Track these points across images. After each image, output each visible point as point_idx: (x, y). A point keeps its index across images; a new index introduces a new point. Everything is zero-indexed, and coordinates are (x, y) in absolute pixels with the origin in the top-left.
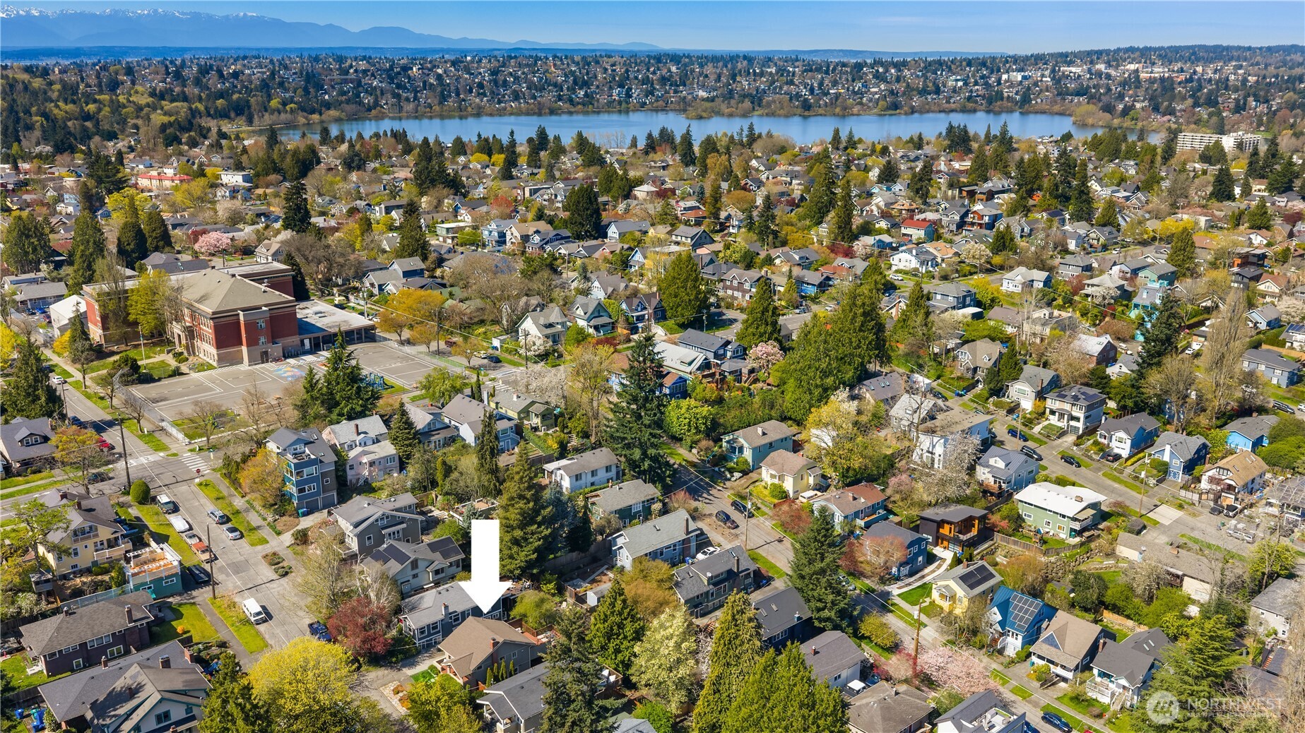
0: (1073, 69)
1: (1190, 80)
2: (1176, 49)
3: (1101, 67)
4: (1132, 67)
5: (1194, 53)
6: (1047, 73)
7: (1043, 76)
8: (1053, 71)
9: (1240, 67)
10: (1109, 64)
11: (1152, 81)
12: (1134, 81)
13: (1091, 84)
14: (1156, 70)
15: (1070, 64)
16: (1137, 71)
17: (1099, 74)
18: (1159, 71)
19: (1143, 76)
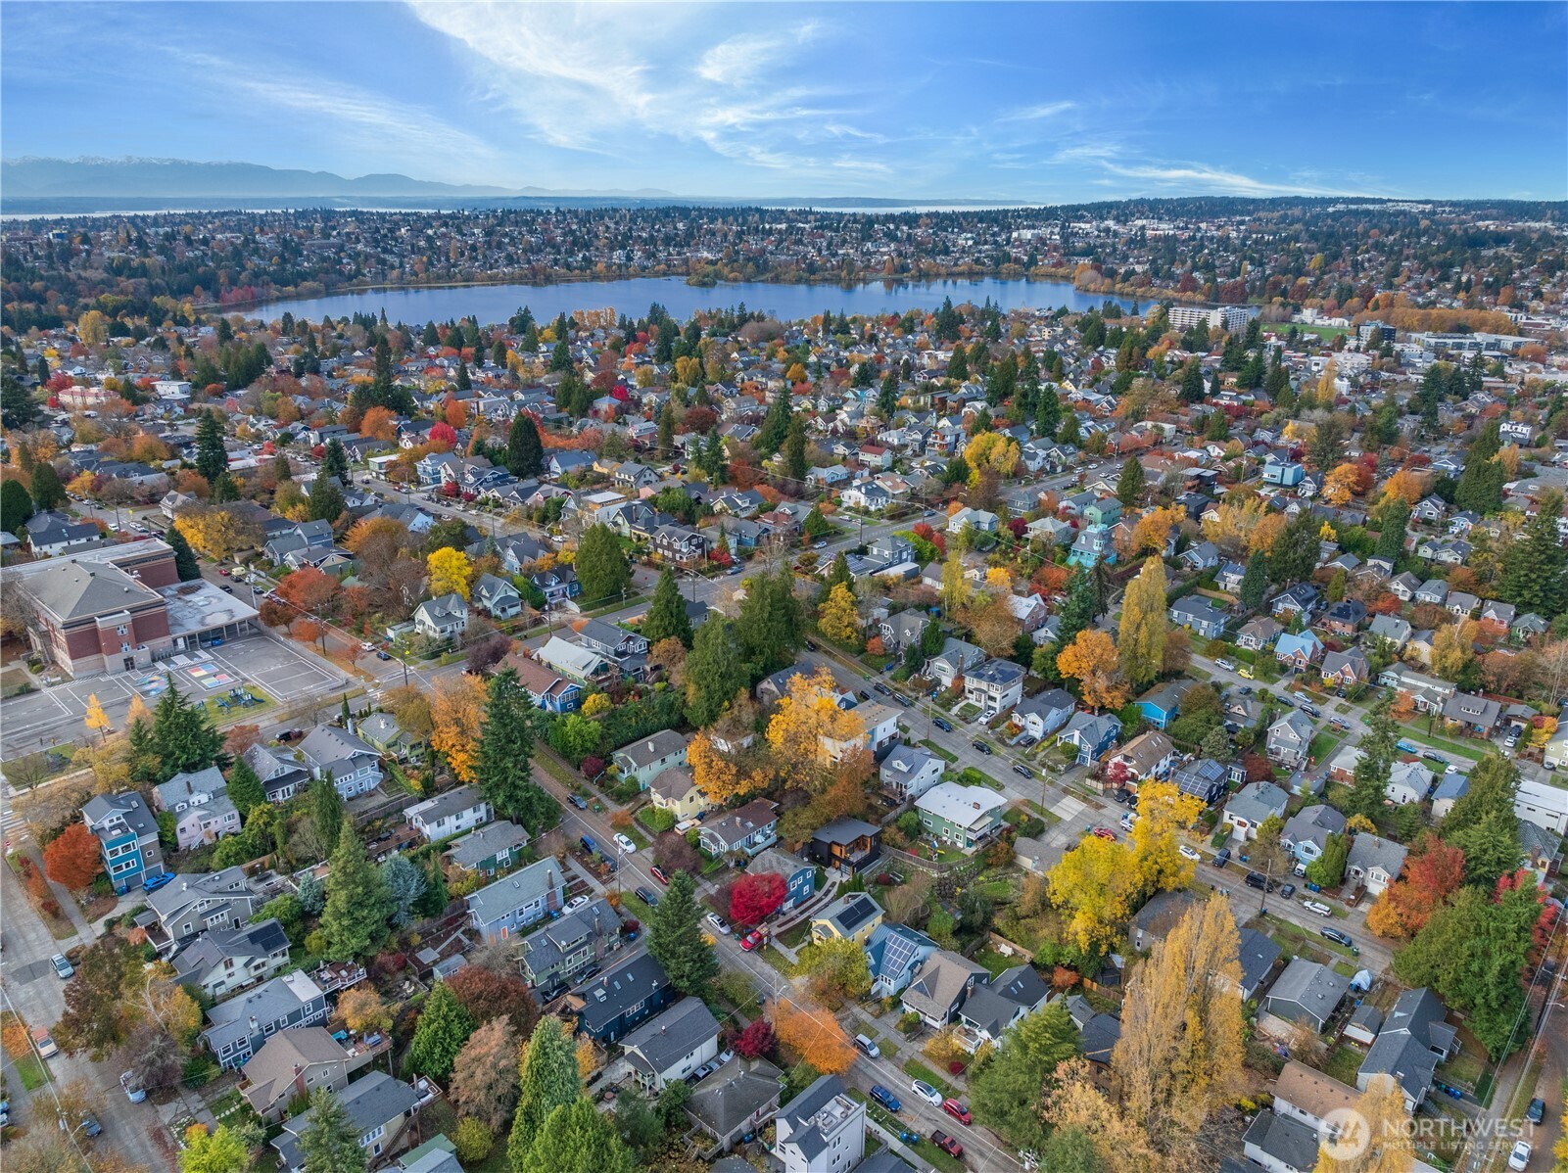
0: (1083, 225)
1: (1193, 238)
2: (1183, 203)
3: (1111, 223)
4: (1139, 223)
5: (1200, 207)
6: (1057, 230)
7: (1052, 233)
8: (1063, 227)
9: (1242, 223)
10: (1117, 219)
11: (1157, 239)
12: (1138, 242)
13: (1099, 241)
14: (1162, 226)
15: (1081, 218)
16: (1143, 228)
17: (1107, 230)
18: (1166, 228)
19: (1149, 233)
